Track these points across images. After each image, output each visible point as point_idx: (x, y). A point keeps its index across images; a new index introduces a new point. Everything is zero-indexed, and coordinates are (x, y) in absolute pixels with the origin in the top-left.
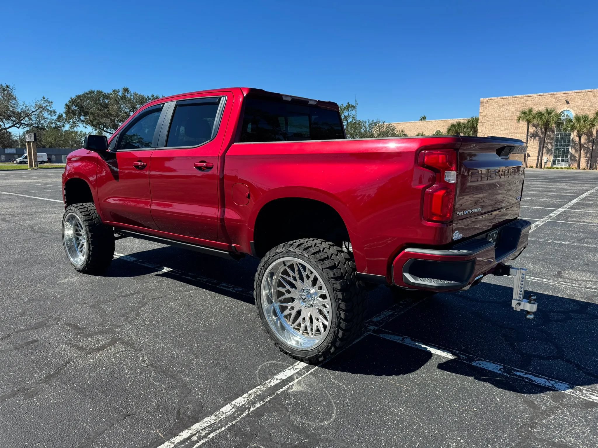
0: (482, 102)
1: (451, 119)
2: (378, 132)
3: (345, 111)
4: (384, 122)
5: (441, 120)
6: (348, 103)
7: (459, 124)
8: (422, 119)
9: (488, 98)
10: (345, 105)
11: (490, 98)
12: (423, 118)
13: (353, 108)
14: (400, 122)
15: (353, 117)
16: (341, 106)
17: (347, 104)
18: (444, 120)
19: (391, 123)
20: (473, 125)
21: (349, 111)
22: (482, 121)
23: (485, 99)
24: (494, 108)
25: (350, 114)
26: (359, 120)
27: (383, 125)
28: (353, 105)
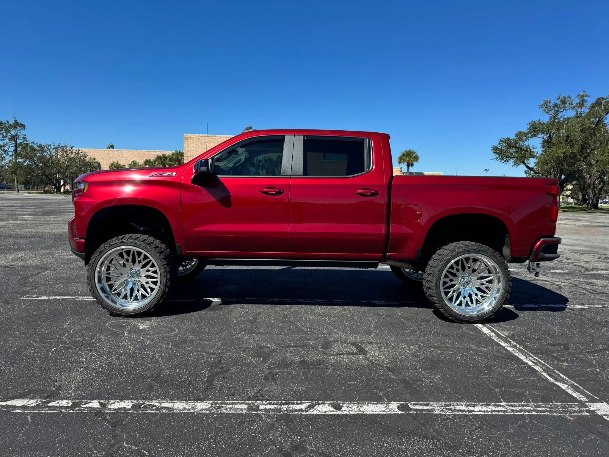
0: (186, 138)
1: (147, 150)
2: (66, 158)
3: (11, 130)
4: (72, 147)
5: (136, 150)
6: (15, 121)
7: (164, 156)
8: (110, 148)
9: (191, 135)
10: (11, 122)
11: (192, 135)
12: (111, 146)
13: (22, 127)
14: (89, 149)
15: (24, 138)
16: (6, 123)
18: (139, 150)
19: (81, 149)
20: (178, 158)
21: (18, 130)
22: (188, 156)
23: (189, 135)
24: (197, 144)
25: (19, 134)
26: (32, 141)
27: (71, 151)
28: (22, 124)
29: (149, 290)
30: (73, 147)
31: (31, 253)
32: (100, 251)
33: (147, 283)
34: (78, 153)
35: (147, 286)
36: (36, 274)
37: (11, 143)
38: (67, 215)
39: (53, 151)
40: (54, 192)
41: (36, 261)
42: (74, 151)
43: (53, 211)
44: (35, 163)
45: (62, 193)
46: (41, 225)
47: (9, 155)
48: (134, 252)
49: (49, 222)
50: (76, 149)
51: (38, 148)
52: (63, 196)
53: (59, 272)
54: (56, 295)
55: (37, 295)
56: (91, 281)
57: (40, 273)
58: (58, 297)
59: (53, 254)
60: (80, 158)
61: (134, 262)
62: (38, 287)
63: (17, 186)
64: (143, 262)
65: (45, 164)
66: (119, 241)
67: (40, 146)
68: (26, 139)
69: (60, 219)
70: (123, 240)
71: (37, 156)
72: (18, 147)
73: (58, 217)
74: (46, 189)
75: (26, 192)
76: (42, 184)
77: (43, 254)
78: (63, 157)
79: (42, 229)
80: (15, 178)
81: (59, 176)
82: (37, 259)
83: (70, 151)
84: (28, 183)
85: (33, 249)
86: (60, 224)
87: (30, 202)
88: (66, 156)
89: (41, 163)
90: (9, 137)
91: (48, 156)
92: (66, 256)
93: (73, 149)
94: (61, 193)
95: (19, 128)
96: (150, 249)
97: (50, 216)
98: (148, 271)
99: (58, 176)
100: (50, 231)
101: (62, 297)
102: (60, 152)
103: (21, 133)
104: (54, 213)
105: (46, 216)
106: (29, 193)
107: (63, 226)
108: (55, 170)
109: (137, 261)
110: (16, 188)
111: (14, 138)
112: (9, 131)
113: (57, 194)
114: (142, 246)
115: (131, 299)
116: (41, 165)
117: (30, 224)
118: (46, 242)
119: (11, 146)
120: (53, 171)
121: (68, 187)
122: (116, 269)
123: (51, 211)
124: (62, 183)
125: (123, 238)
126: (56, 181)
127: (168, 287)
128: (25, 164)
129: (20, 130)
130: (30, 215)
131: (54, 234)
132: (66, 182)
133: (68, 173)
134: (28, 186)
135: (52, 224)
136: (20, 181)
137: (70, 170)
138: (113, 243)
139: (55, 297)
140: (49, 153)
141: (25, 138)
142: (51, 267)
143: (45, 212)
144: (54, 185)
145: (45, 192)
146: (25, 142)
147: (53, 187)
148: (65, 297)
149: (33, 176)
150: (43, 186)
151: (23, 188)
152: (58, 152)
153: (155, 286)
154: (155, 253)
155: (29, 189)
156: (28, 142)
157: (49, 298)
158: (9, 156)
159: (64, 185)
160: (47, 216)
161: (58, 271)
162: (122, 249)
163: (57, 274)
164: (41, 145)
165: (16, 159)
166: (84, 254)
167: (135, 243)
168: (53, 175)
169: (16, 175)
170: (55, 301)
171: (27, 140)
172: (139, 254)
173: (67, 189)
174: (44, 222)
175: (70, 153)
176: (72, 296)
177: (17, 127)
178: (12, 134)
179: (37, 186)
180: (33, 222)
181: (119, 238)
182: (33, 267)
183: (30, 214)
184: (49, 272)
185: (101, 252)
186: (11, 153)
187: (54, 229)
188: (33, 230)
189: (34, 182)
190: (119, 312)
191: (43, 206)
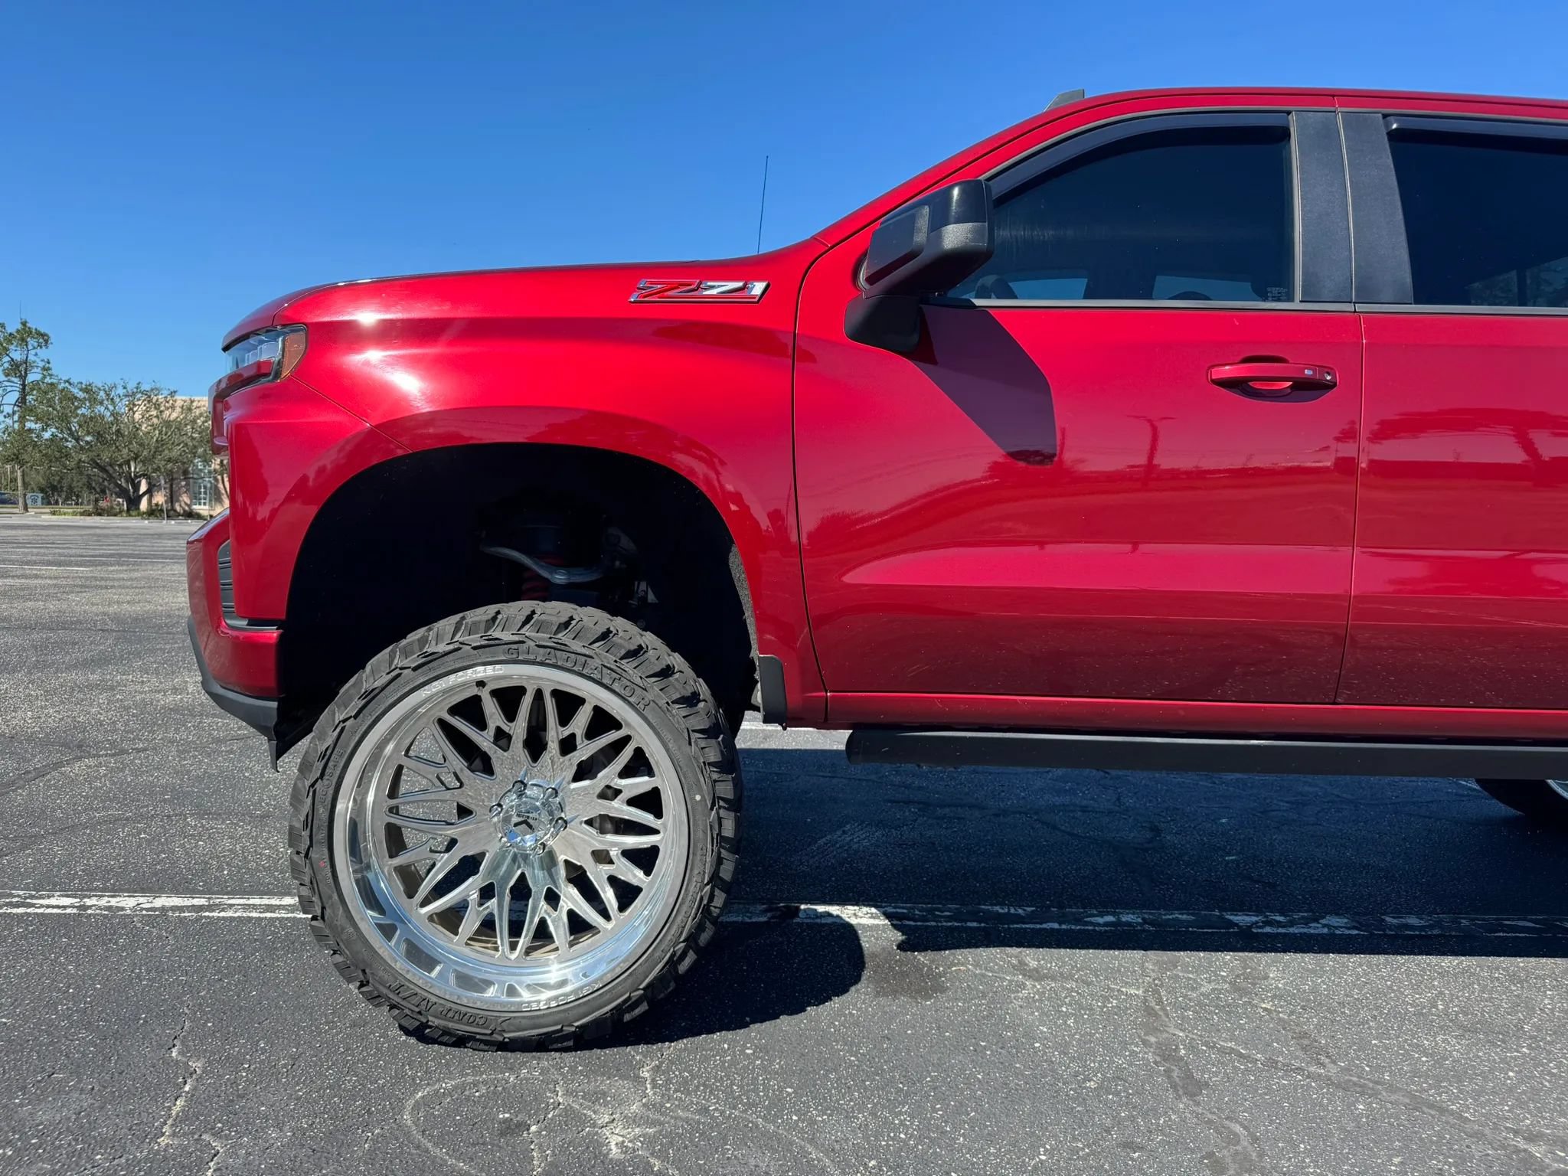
2: (155, 420)
3: (12, 347)
4: (173, 393)
6: (24, 324)
10: (13, 327)
13: (41, 340)
15: (45, 369)
17: (20, 326)
19: (196, 398)
21: (30, 347)
25: (31, 358)
26: (66, 379)
27: (171, 402)
28: (42, 331)
29: (609, 895)
30: (175, 392)
31: (32, 682)
32: (367, 693)
33: (602, 857)
34: (190, 409)
35: (598, 875)
36: (41, 774)
37: (9, 381)
38: (160, 566)
39: (123, 402)
40: (121, 512)
41: (48, 716)
42: (179, 403)
43: (118, 554)
44: (71, 434)
45: (144, 513)
46: (79, 589)
47: (5, 413)
48: (539, 693)
49: (103, 583)
50: (184, 398)
51: (81, 393)
52: (146, 522)
53: (132, 762)
54: (116, 891)
55: (27, 888)
56: (313, 855)
57: (58, 765)
58: (128, 902)
59: (112, 688)
60: (194, 421)
61: (535, 746)
62: (36, 838)
63: (25, 495)
64: (586, 750)
65: (99, 436)
66: (476, 639)
67: (87, 390)
68: (50, 372)
69: (136, 575)
70: (497, 634)
71: (77, 415)
72: (28, 394)
73: (130, 570)
74: (102, 504)
75: (48, 510)
76: (91, 493)
77: (77, 687)
78: (148, 419)
79: (81, 604)
80: (19, 473)
81: (135, 468)
82: (53, 705)
83: (168, 402)
84: (54, 488)
85: (41, 666)
86: (136, 588)
87: (54, 532)
88: (157, 417)
89: (88, 433)
90: (6, 365)
91: (109, 414)
92: (160, 696)
93: (177, 397)
94: (141, 515)
95: (32, 342)
96: (638, 681)
97: (108, 565)
98: (610, 793)
99: (133, 469)
100: (106, 609)
101: (146, 902)
102: (140, 405)
103: (37, 356)
104: (120, 559)
105: (96, 566)
106: (54, 513)
107: (148, 593)
108: (125, 451)
109: (553, 746)
110: (21, 500)
111: (18, 369)
112: (7, 349)
113: (130, 516)
114: (597, 662)
115: (513, 946)
116: (88, 438)
117: (43, 587)
118: (91, 644)
119: (9, 389)
120: (121, 455)
121: (160, 498)
122: (442, 783)
123: (111, 555)
124: (143, 487)
125: (494, 619)
126: (127, 482)
127: (726, 887)
128: (47, 435)
129: (34, 348)
130: (49, 563)
131: (117, 619)
132: (154, 485)
133: (159, 461)
134: (53, 496)
135: (112, 587)
136: (33, 485)
137: (166, 452)
138: (442, 648)
139: (114, 902)
140: (111, 408)
141: (49, 369)
142: (100, 737)
143: (92, 556)
144: (122, 493)
145: (99, 513)
146: (48, 380)
147: (121, 500)
148: (160, 902)
149: (65, 468)
150: (92, 497)
151: (39, 500)
152: (134, 405)
153: (640, 874)
154: (662, 702)
155: (57, 503)
156: (55, 381)
157: (85, 908)
158: (5, 417)
159: (149, 491)
160: (99, 568)
161: (127, 759)
162: (481, 684)
163: (122, 770)
164: (90, 385)
165: (22, 420)
166: (274, 705)
167: (561, 647)
168: (120, 466)
169: (22, 464)
170: (115, 922)
171: (51, 375)
172: (568, 703)
173: (157, 505)
174: (88, 583)
175: (167, 409)
176: (193, 892)
177: (29, 339)
178: (12, 360)
179: (78, 496)
180: (55, 582)
181: (475, 623)
182: (30, 738)
183: (49, 561)
184: (91, 762)
185: (371, 696)
186: (8, 409)
187: (118, 602)
188: (53, 606)
189: (70, 488)
190: (460, 1021)
191: (91, 543)
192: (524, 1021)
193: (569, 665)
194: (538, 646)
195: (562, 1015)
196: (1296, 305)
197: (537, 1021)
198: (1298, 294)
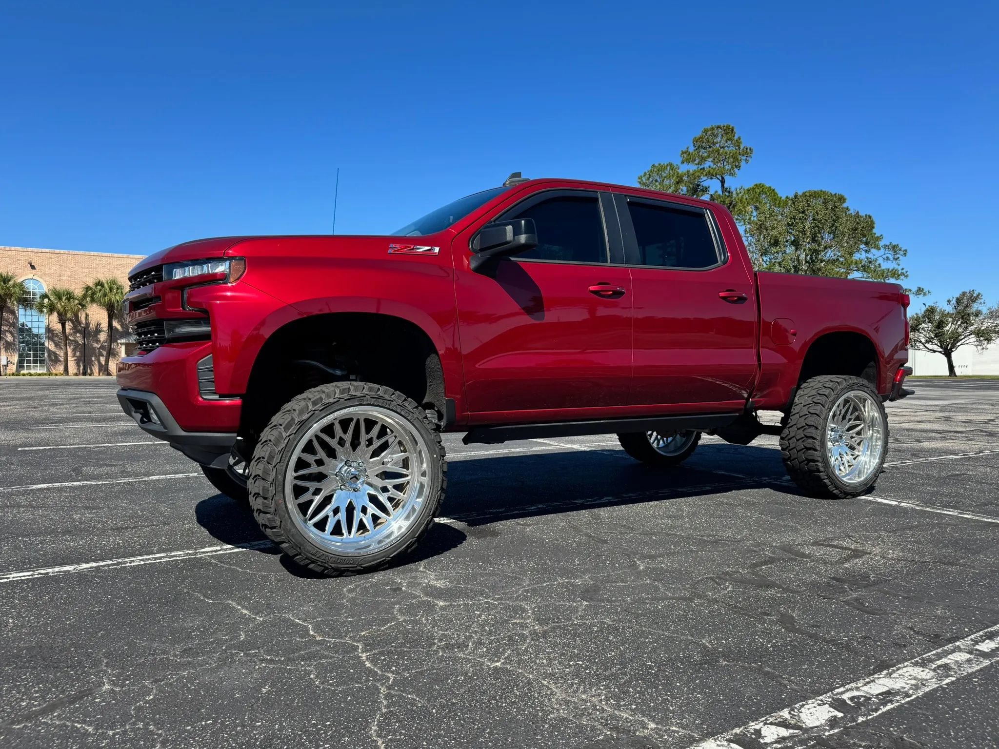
192: (370, 559)
193: (384, 405)
194: (372, 398)
195: (385, 553)
196: (609, 264)
197: (377, 557)
198: (609, 260)
